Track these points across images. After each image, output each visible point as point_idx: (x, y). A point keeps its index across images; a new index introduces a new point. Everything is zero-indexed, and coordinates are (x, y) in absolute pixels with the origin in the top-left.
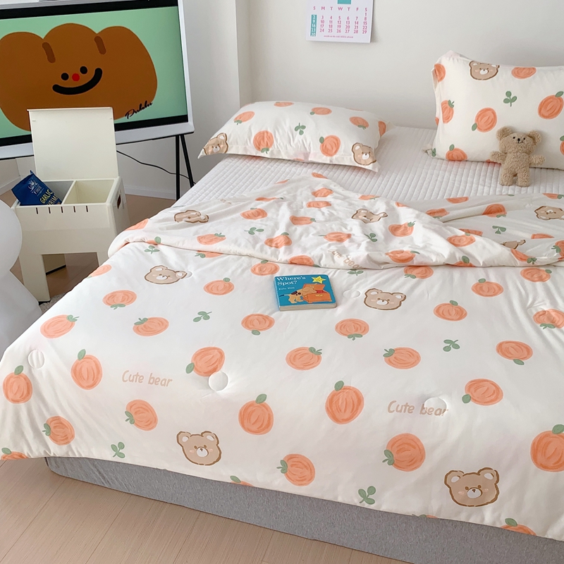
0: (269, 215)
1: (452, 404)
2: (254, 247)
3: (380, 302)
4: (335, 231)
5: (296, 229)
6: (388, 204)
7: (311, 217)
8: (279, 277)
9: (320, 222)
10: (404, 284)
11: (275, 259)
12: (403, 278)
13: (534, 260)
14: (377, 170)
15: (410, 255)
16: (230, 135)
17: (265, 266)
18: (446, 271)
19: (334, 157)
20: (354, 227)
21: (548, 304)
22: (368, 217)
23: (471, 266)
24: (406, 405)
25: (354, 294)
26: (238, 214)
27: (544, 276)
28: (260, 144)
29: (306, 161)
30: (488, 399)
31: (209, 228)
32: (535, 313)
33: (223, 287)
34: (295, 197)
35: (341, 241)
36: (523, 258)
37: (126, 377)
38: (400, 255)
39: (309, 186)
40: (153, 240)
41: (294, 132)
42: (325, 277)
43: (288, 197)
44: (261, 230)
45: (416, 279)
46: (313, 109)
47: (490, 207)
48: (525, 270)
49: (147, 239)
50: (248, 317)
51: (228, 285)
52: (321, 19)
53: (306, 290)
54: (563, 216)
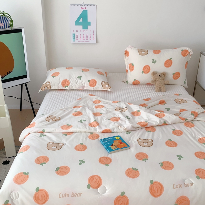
0: (83, 113)
2: (86, 128)
3: (144, 144)
4: (113, 117)
5: (98, 118)
6: (125, 104)
7: (100, 112)
8: (102, 139)
9: (104, 114)
10: (148, 135)
11: (96, 132)
12: (147, 133)
13: (187, 119)
14: (112, 91)
15: (146, 123)
16: (51, 82)
17: (93, 136)
18: (160, 127)
19: (95, 87)
20: (118, 114)
21: (201, 136)
22: (121, 110)
23: (167, 124)
24: (179, 185)
25: (133, 142)
26: (71, 115)
27: (192, 125)
28: (64, 84)
29: (83, 89)
31: (63, 122)
32: (198, 139)
33: (82, 147)
34: (87, 104)
35: (117, 121)
36: (183, 119)
37: (61, 196)
38: (142, 124)
39: (90, 99)
40: (41, 131)
41: (77, 79)
42: (119, 136)
43: (85, 105)
44: (84, 121)
45: (152, 132)
46: (82, 70)
47: (160, 101)
48: (185, 124)
49: (39, 131)
50: (100, 159)
51: (84, 146)
52: (76, 35)
53: (116, 143)
54: (185, 102)
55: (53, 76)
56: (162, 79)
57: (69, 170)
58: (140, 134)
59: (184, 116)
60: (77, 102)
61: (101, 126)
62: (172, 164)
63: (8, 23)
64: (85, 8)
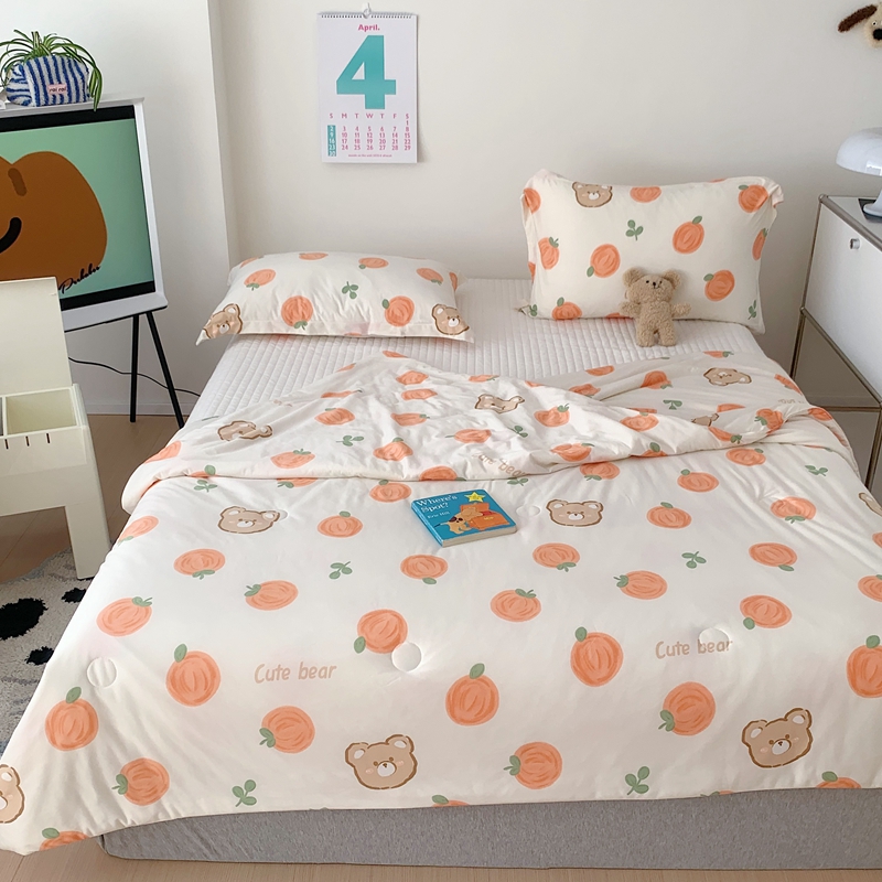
0: (357, 415)
1: (735, 633)
2: (364, 465)
3: (572, 517)
4: (465, 428)
5: (409, 432)
6: (515, 384)
7: (420, 412)
8: (419, 501)
9: (435, 418)
10: (590, 490)
11: (399, 478)
12: (585, 483)
13: (739, 438)
14: (472, 341)
15: (584, 449)
16: (245, 306)
17: (387, 490)
18: (635, 465)
19: (407, 326)
20: (486, 419)
21: (782, 491)
22: (499, 405)
23: (662, 455)
24: (678, 645)
25: (531, 512)
26: (311, 421)
27: (757, 457)
28: (291, 316)
29: (364, 335)
30: (775, 620)
31: (280, 443)
32: (770, 504)
33: (344, 525)
34: (375, 386)
35: (480, 440)
36: (724, 437)
37: (262, 675)
38: (570, 451)
39: (386, 370)
40: (202, 470)
41: (342, 294)
42: (481, 492)
43: (366, 388)
44: (360, 439)
45: (603, 481)
46: (362, 261)
47: (649, 376)
48: (731, 453)
49: (190, 472)
50: (406, 561)
51: (351, 522)
52: (342, 131)
53: (467, 513)
54: (743, 379)
55: (252, 285)
56: (664, 297)
57: (295, 593)
58: (559, 485)
59: (728, 426)
60: (338, 378)
61: (419, 457)
62: (662, 582)
63: (83, 81)
64: (376, 27)
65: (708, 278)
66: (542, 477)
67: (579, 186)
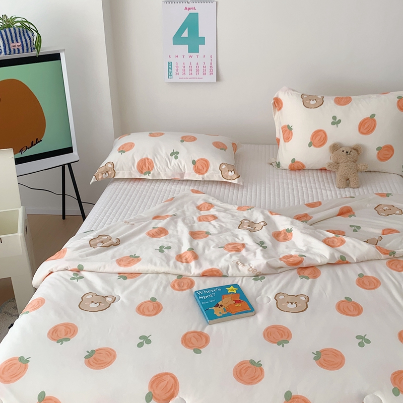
0: (170, 232)
1: (386, 398)
2: (169, 265)
3: (289, 305)
4: (231, 242)
5: (198, 244)
6: (262, 213)
7: (206, 230)
8: (198, 291)
9: (215, 234)
10: (302, 286)
11: (189, 274)
12: (299, 281)
13: (394, 253)
14: (241, 184)
15: (300, 259)
17: (182, 283)
18: (330, 269)
19: (206, 175)
20: (244, 236)
22: (252, 227)
23: (347, 263)
25: (265, 300)
26: (143, 235)
28: (142, 168)
29: (182, 179)
31: (123, 250)
33: (151, 308)
34: (183, 212)
35: (238, 250)
36: (385, 252)
38: (291, 260)
39: (191, 201)
40: (76, 267)
41: (170, 157)
42: (236, 286)
43: (178, 213)
44: (169, 248)
45: (310, 280)
46: (183, 138)
47: (342, 209)
48: (389, 262)
49: (70, 267)
50: (185, 336)
51: (156, 305)
52: (176, 65)
53: (226, 301)
54: (398, 212)
55: (121, 151)
56: (352, 160)
57: (115, 357)
58: (283, 282)
59: (388, 245)
60: (163, 207)
61: (202, 261)
62: (342, 357)
63: (31, 41)
64: (194, 8)
65: (379, 149)
66: (273, 276)
67: (305, 96)
